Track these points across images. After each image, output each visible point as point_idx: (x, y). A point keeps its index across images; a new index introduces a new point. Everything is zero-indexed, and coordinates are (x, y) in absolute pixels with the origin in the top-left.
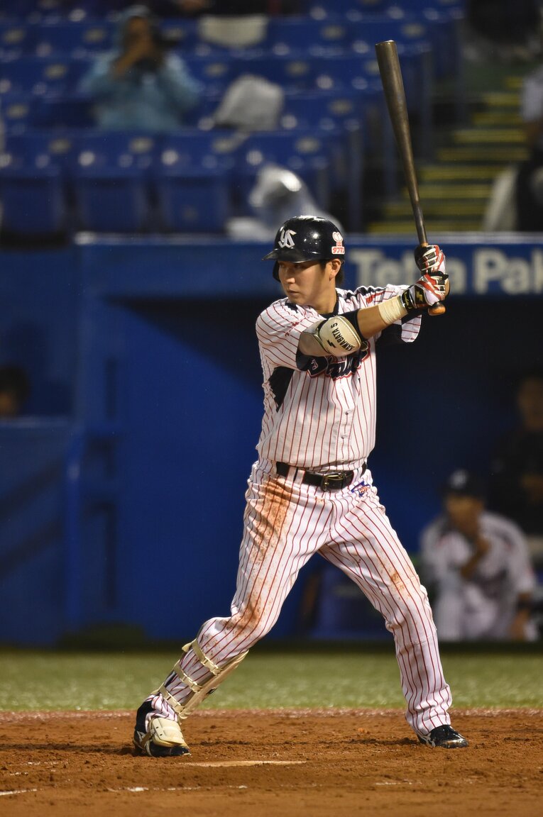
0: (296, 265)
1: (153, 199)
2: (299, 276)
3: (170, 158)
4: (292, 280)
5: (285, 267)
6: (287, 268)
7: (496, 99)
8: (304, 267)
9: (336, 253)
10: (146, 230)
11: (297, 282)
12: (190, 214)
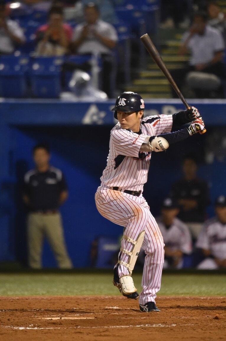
0: (126, 113)
1: (29, 84)
2: (127, 117)
3: (36, 67)
4: (124, 119)
5: (120, 114)
6: (122, 114)
7: (171, 43)
8: (129, 114)
9: (142, 108)
10: (26, 96)
11: (126, 120)
12: (44, 90)
